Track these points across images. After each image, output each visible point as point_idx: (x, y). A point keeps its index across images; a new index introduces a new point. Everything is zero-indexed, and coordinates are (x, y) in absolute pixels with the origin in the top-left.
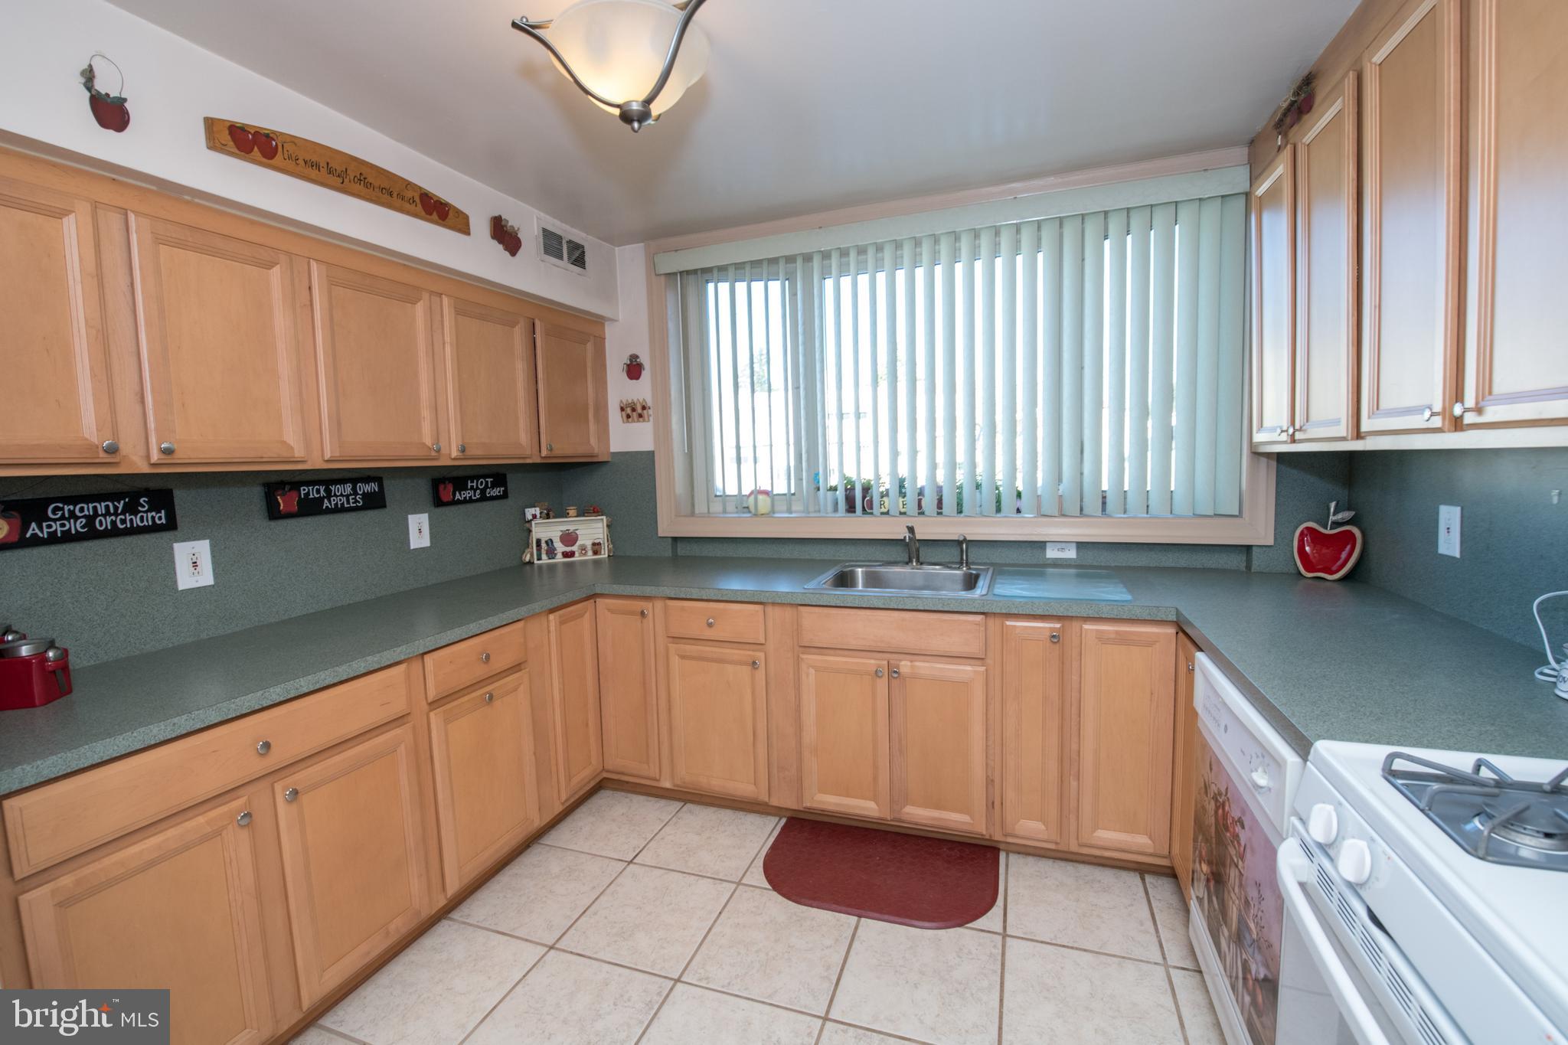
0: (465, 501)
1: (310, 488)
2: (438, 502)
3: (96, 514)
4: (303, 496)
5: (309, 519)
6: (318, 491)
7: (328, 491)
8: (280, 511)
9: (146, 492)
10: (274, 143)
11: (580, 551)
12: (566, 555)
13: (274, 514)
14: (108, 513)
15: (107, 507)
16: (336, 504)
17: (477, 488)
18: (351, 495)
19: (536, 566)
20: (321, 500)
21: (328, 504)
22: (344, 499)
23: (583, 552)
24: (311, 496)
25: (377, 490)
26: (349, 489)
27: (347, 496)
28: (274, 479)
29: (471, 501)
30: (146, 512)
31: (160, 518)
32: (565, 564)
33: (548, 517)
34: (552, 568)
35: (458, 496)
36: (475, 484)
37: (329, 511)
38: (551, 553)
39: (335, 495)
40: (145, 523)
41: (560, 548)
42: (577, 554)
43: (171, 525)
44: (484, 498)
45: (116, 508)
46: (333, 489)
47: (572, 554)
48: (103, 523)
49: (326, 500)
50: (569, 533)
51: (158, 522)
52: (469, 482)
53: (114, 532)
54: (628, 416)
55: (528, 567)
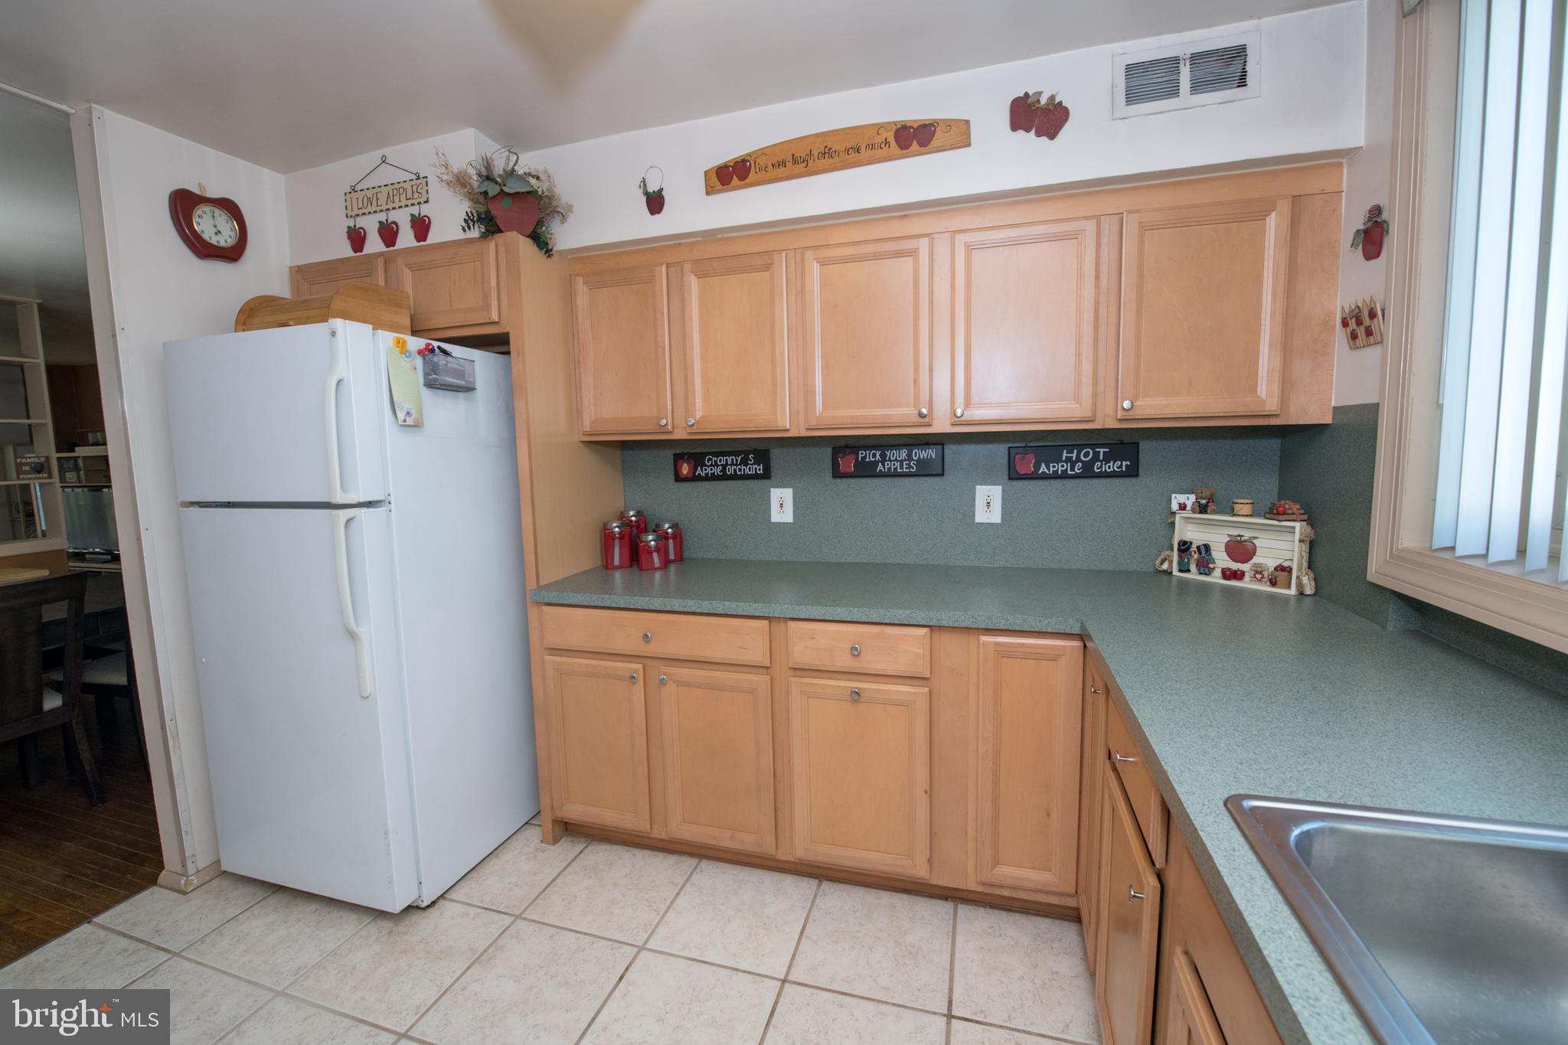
0: (1055, 476)
1: (868, 452)
2: (1014, 475)
3: (727, 464)
4: (860, 459)
5: (863, 481)
6: (874, 456)
7: (883, 456)
8: (839, 471)
9: (755, 452)
10: (748, 164)
11: (1253, 573)
12: (1228, 574)
13: (837, 474)
14: (732, 464)
15: (732, 459)
16: (889, 469)
17: (1078, 459)
18: (905, 460)
19: (1174, 579)
20: (876, 464)
21: (882, 468)
22: (898, 464)
23: (1259, 576)
24: (868, 460)
25: (934, 457)
26: (904, 455)
27: (901, 462)
28: (843, 443)
29: (1064, 476)
30: (752, 465)
31: (760, 469)
32: (1224, 588)
33: (1203, 509)
34: (1204, 589)
35: (1043, 468)
36: (1074, 456)
37: (882, 475)
38: (1205, 566)
39: (890, 460)
40: (751, 472)
41: (1222, 560)
42: (1247, 578)
43: (766, 475)
44: (1088, 473)
45: (737, 460)
46: (888, 454)
47: (1237, 575)
48: (730, 471)
49: (880, 464)
50: (1241, 542)
51: (759, 472)
52: (1065, 451)
53: (735, 477)
54: (1354, 336)
55: (1165, 578)
